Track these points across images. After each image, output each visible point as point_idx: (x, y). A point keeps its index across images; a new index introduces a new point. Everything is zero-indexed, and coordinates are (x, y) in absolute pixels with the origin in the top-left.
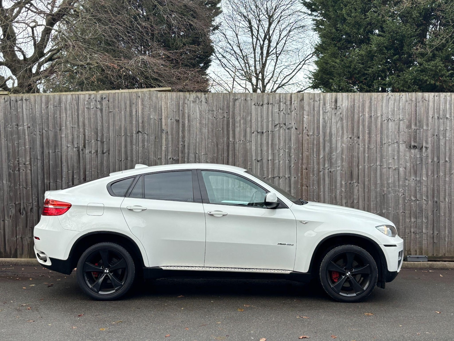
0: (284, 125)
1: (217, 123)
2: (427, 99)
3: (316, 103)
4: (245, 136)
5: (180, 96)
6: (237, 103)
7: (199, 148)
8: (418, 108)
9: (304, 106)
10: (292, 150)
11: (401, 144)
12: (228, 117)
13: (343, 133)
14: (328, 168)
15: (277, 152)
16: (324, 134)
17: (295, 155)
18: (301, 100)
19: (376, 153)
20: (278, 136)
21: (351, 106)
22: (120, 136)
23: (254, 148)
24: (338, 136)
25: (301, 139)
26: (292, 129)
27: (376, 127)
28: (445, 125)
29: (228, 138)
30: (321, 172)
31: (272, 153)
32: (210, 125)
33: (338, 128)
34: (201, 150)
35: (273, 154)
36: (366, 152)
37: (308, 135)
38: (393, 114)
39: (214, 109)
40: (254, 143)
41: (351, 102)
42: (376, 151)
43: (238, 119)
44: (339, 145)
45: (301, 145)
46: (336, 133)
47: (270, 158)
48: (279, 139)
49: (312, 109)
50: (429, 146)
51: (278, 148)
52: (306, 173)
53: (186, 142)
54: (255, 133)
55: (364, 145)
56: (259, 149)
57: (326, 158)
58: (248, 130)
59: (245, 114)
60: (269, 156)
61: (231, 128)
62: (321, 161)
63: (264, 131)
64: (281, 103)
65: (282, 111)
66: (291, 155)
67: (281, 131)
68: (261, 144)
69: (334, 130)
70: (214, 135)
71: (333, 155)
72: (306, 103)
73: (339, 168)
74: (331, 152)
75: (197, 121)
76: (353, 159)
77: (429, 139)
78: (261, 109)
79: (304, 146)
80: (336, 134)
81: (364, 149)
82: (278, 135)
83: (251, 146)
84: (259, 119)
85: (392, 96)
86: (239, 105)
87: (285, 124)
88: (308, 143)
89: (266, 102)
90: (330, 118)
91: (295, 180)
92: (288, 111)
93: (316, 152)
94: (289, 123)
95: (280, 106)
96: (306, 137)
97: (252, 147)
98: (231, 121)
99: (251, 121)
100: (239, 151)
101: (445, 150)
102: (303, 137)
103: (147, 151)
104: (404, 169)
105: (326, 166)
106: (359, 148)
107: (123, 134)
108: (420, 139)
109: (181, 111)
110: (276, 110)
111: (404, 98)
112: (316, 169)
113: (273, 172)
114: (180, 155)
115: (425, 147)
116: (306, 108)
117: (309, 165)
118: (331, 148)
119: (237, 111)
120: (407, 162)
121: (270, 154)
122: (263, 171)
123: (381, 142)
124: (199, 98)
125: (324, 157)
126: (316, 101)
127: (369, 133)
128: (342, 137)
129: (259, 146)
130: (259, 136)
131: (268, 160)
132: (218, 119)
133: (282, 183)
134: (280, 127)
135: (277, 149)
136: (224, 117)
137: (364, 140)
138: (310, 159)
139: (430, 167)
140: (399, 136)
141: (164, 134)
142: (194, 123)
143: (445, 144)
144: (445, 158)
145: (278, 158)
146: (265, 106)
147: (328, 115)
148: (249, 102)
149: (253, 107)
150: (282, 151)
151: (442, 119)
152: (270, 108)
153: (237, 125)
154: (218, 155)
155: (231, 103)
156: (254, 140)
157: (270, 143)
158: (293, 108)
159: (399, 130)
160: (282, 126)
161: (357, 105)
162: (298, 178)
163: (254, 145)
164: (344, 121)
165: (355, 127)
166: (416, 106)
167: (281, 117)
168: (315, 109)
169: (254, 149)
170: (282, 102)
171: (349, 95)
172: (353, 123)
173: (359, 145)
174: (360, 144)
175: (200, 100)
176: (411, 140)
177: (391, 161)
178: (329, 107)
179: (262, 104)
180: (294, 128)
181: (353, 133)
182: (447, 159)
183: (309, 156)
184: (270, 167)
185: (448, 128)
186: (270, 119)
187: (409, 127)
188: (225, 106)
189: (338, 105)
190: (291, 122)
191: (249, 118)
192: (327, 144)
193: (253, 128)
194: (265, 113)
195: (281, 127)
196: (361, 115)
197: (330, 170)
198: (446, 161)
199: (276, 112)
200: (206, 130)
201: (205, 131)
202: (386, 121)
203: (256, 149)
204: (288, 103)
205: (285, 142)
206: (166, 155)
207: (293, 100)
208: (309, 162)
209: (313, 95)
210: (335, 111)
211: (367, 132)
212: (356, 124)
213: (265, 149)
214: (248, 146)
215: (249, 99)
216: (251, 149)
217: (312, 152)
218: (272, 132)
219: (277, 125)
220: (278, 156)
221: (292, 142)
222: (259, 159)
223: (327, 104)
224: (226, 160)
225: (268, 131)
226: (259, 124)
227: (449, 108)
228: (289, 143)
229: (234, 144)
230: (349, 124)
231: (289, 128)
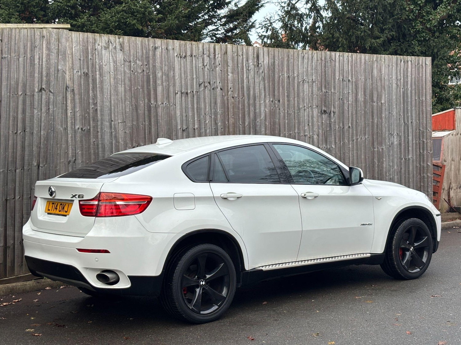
1: (135, 79)
2: (334, 59)
3: (239, 57)
4: (168, 97)
5: (87, 38)
6: (158, 52)
7: (114, 113)
8: (327, 68)
9: (228, 61)
10: (219, 116)
11: (314, 108)
12: (148, 71)
13: (265, 96)
15: (203, 119)
16: (249, 95)
17: (221, 122)
18: (225, 53)
19: (294, 118)
20: (203, 98)
21: (271, 64)
22: (16, 95)
23: (178, 113)
24: (261, 100)
25: (226, 102)
26: (218, 90)
27: (294, 89)
28: (348, 87)
29: (149, 100)
31: (198, 120)
32: (127, 81)
33: (261, 89)
34: (117, 116)
35: (199, 121)
36: (286, 118)
37: (233, 97)
38: (307, 75)
39: (131, 60)
40: (178, 107)
41: (271, 58)
42: (294, 116)
43: (159, 75)
44: (262, 109)
45: (226, 110)
46: (259, 95)
47: (196, 126)
48: (205, 101)
49: (236, 65)
50: (337, 110)
51: (203, 113)
53: (98, 105)
54: (179, 93)
55: (284, 110)
56: (184, 114)
57: (251, 126)
58: (171, 89)
59: (166, 68)
60: (195, 123)
61: (151, 86)
62: (246, 129)
63: (189, 91)
64: (205, 56)
65: (206, 65)
66: (217, 122)
67: (207, 92)
68: (186, 108)
69: (257, 91)
70: (133, 95)
71: (257, 122)
72: (229, 57)
74: (255, 119)
75: (111, 76)
76: (275, 126)
77: (336, 103)
78: (184, 63)
79: (230, 111)
80: (259, 97)
81: (285, 114)
82: (203, 96)
83: (175, 109)
84: (183, 75)
85: (305, 54)
86: (160, 55)
87: (209, 83)
88: (234, 106)
89: (189, 53)
90: (253, 77)
92: (212, 66)
93: (242, 118)
94: (214, 81)
95: (203, 60)
96: (231, 100)
97: (177, 112)
98: (151, 76)
99: (174, 76)
100: (162, 117)
101: (349, 114)
102: (228, 99)
103: (52, 117)
104: (317, 137)
106: (280, 113)
107: (20, 93)
108: (329, 103)
109: (90, 60)
110: (200, 65)
111: (315, 57)
114: (91, 123)
115: (333, 112)
116: (230, 63)
118: (255, 113)
119: (158, 64)
120: (320, 129)
121: (196, 121)
123: (298, 106)
124: (111, 43)
125: (249, 123)
126: (240, 55)
127: (288, 96)
128: (265, 101)
129: (184, 111)
130: (183, 98)
131: (194, 129)
132: (136, 73)
134: (205, 87)
135: (203, 115)
136: (143, 71)
137: (284, 104)
138: (236, 126)
139: (337, 134)
140: (312, 100)
141: (69, 92)
142: (106, 78)
143: (348, 108)
144: (349, 123)
145: (204, 126)
146: (188, 58)
147: (251, 74)
148: (171, 51)
149: (176, 59)
150: (208, 117)
151: (345, 81)
152: (194, 62)
153: (159, 82)
154: (138, 123)
155: (150, 52)
156: (178, 102)
157: (195, 106)
158: (217, 64)
159: (312, 93)
160: (207, 85)
161: (277, 62)
163: (179, 109)
164: (266, 82)
165: (276, 88)
166: (325, 67)
167: (206, 73)
168: (239, 66)
169: (179, 115)
170: (206, 54)
171: (270, 50)
172: (274, 84)
173: (279, 109)
174: (281, 109)
175: (114, 46)
176: (322, 103)
177: (307, 128)
178: (251, 64)
179: (185, 56)
180: (219, 88)
181: (274, 95)
182: (350, 125)
183: (235, 123)
185: (350, 91)
186: (195, 76)
187: (320, 89)
188: (144, 56)
189: (260, 63)
191: (172, 73)
192: (252, 108)
193: (176, 86)
194: (188, 68)
196: (280, 75)
198: (349, 127)
200: (123, 89)
201: (121, 89)
202: (301, 83)
203: (181, 115)
204: (212, 56)
205: (211, 106)
206: (73, 124)
207: (217, 53)
208: (235, 130)
209: (236, 48)
210: (257, 69)
211: (286, 94)
212: (276, 84)
213: (190, 114)
214: (172, 111)
215: (170, 48)
216: (176, 115)
217: (237, 118)
218: (197, 93)
219: (201, 84)
220: (204, 124)
221: (218, 105)
222: (185, 127)
223: (250, 60)
224: (147, 130)
225: (193, 92)
226: (183, 82)
227: (350, 70)
228: (214, 106)
229: (156, 107)
230: (270, 85)
231: (214, 88)
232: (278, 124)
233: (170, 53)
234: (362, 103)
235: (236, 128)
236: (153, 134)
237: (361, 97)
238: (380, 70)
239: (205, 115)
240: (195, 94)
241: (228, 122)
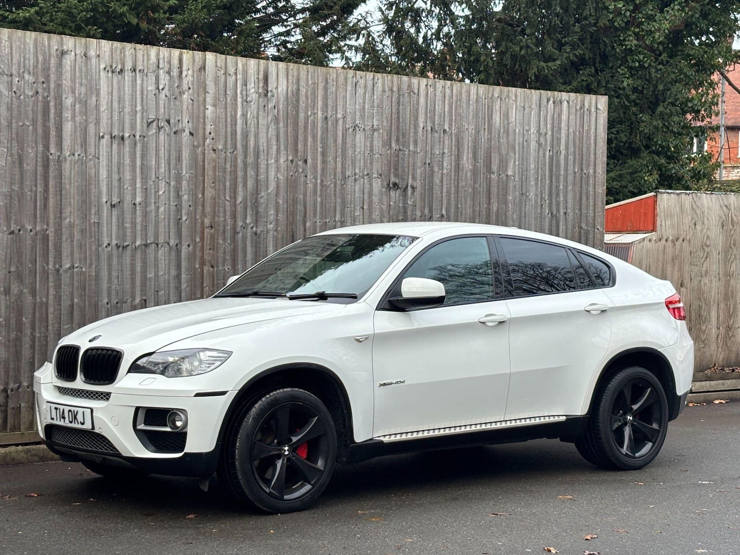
0: (166, 123)
1: (19, 107)
2: (416, 91)
3: (229, 78)
4: (84, 144)
6: (68, 61)
8: (401, 107)
9: (207, 83)
10: (184, 183)
11: (375, 178)
12: (46, 94)
13: (278, 151)
14: (251, 226)
15: (153, 187)
16: (246, 148)
17: (189, 194)
18: (200, 69)
19: (335, 195)
20: (154, 149)
21: (293, 93)
23: (103, 173)
24: (270, 156)
25: (200, 157)
26: (184, 135)
27: (335, 141)
28: (442, 144)
29: (47, 147)
30: (238, 233)
31: (142, 188)
33: (271, 138)
35: (145, 191)
36: (319, 193)
37: (214, 150)
38: (362, 117)
39: (14, 72)
40: (104, 163)
41: (293, 83)
42: (335, 191)
43: (68, 101)
44: (272, 174)
45: (200, 172)
46: (265, 148)
47: (138, 200)
48: (157, 155)
49: (222, 92)
50: (418, 184)
51: (153, 176)
52: (211, 235)
54: (106, 137)
55: (315, 178)
56: (115, 177)
57: (249, 204)
58: (91, 129)
59: (83, 90)
60: (137, 194)
61: (52, 121)
62: (239, 209)
63: (127, 135)
64: (161, 72)
65: (163, 89)
66: (180, 193)
67: (162, 137)
68: (120, 165)
69: (263, 141)
70: (14, 136)
71: (261, 197)
72: (210, 76)
73: (272, 226)
74: (257, 191)
76: (295, 207)
77: (419, 171)
78: (119, 83)
79: (208, 175)
80: (266, 152)
81: (315, 185)
82: (154, 145)
83: (97, 167)
84: (115, 105)
85: (361, 78)
86: (71, 66)
87: (168, 122)
88: (215, 167)
89: (129, 65)
90: (255, 116)
91: (189, 251)
92: (174, 91)
93: (230, 188)
94: (177, 118)
95: (157, 78)
96: (210, 155)
97: (101, 172)
98: (52, 104)
99: (97, 107)
100: (71, 179)
101: (442, 193)
102: (204, 153)
105: (248, 221)
106: (306, 184)
108: (403, 171)
110: (152, 88)
111: (380, 85)
112: (229, 228)
113: (144, 232)
115: (411, 186)
116: (211, 88)
117: (216, 219)
118: (257, 181)
119: (66, 82)
120: (384, 217)
121: (138, 190)
122: (124, 229)
123: (343, 173)
125: (245, 199)
126: (230, 74)
127: (324, 154)
128: (277, 160)
129: (115, 169)
130: (115, 146)
131: (134, 204)
132: (22, 97)
133: (163, 258)
134: (159, 128)
135: (153, 179)
136: (37, 93)
137: (315, 167)
138: (219, 203)
140: (371, 163)
143: (442, 182)
144: (441, 210)
145: (155, 199)
146: (128, 75)
147: (252, 109)
148: (94, 60)
149: (103, 74)
150: (162, 184)
151: (437, 132)
152: (139, 82)
153: (67, 114)
154: (21, 188)
155: (52, 59)
156: (105, 154)
157: (138, 163)
158: (185, 87)
159: (371, 151)
160: (162, 124)
161: (303, 91)
162: (195, 247)
163: (105, 166)
164: (281, 125)
165: (300, 138)
166: (398, 103)
167: (161, 103)
168: (228, 92)
169: (105, 177)
170: (163, 68)
171: (290, 68)
172: (296, 129)
173: (306, 176)
174: (309, 177)
176: (390, 170)
177: (358, 214)
178: (253, 90)
179: (121, 70)
180: (187, 131)
181: (296, 151)
182: (444, 212)
183: (217, 197)
184: (139, 220)
185: (446, 151)
186: (139, 108)
187: (387, 143)
188: (40, 67)
189: (269, 89)
190: (180, 118)
191: (94, 99)
192: (251, 172)
193: (101, 125)
194: (127, 92)
195: (162, 128)
196: (310, 114)
197: (254, 229)
198: (441, 215)
199: (151, 90)
202: (351, 130)
203: (110, 176)
204: (175, 72)
205: (169, 164)
207: (185, 68)
208: (217, 211)
209: (224, 61)
210: (264, 101)
211: (319, 149)
212: (301, 131)
213: (128, 176)
214: (90, 168)
215: (92, 53)
216: (98, 177)
217: (221, 188)
218: (142, 138)
219: (152, 122)
220: (155, 195)
221: (184, 163)
222: (115, 200)
223: (250, 84)
224: (41, 202)
225: (134, 136)
226: (116, 117)
227: (448, 112)
228: (176, 164)
229: (60, 161)
230: (289, 131)
231: (177, 131)
232: (302, 203)
233: (91, 64)
234: (469, 174)
235: (219, 207)
236: (51, 209)
237: (467, 162)
238: (506, 116)
239: (157, 180)
240: (139, 140)
241: (203, 194)
